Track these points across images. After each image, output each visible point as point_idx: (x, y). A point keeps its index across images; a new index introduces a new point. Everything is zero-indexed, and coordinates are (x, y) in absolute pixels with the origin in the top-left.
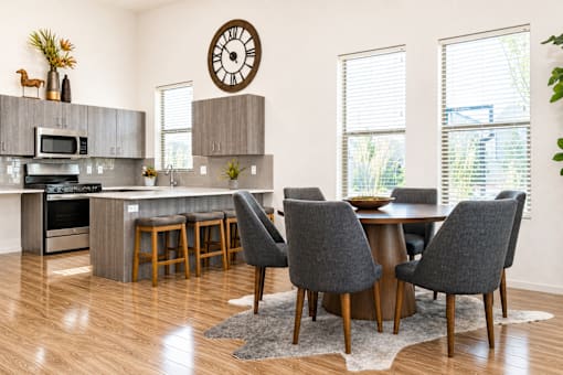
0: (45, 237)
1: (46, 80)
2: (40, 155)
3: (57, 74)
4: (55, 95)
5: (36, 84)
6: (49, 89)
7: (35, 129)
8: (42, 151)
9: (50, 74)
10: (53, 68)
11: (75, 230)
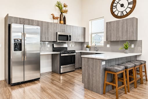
0: (60, 68)
1: (60, 17)
2: (58, 41)
3: (63, 15)
4: (62, 22)
5: (57, 18)
6: (60, 20)
7: (57, 33)
8: (59, 40)
9: (61, 15)
10: (62, 13)
11: (68, 65)
